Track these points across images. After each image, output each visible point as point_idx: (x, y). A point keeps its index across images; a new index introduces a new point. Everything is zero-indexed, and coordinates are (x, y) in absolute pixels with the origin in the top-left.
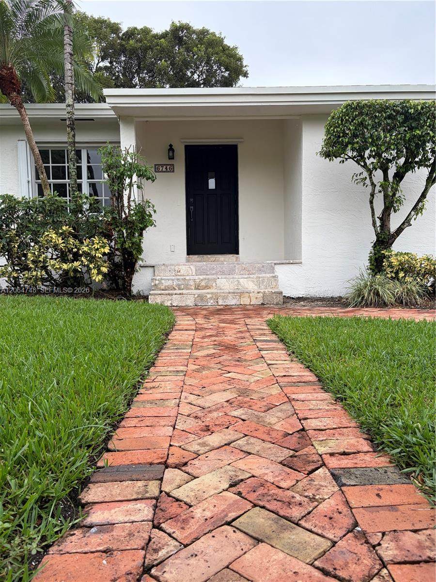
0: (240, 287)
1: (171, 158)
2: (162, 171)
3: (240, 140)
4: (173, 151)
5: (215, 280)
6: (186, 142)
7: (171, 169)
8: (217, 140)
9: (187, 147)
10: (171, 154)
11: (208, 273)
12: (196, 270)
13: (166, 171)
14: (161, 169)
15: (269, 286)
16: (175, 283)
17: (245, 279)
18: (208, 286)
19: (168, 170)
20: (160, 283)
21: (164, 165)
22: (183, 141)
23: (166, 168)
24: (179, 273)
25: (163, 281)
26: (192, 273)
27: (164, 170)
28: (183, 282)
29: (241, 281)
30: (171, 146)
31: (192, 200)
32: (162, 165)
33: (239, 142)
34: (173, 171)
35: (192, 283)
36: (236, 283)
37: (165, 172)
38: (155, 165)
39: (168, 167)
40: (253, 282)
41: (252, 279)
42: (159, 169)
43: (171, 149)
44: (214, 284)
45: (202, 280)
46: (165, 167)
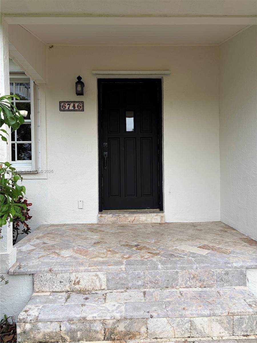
0: (194, 334)
1: (80, 93)
2: (69, 110)
3: (166, 72)
4: (82, 84)
5: (144, 321)
6: (99, 74)
7: (80, 107)
8: (137, 72)
9: (100, 81)
10: (79, 88)
11: (130, 285)
12: (108, 280)
13: (74, 110)
14: (67, 107)
15: (252, 331)
16: (63, 328)
17: (206, 319)
18: (131, 333)
19: (77, 108)
20: (35, 328)
21: (72, 102)
22: (95, 72)
23: (74, 107)
24: (77, 287)
25: (40, 325)
26: (101, 286)
27: (71, 108)
28: (80, 326)
29: (198, 321)
30: (79, 78)
31: (106, 144)
32: (69, 103)
33: (165, 74)
34: (83, 110)
35: (98, 327)
36: (188, 325)
37: (71, 110)
38: (60, 103)
39: (76, 105)
40: (221, 323)
41: (219, 318)
42: (65, 107)
43: (80, 81)
44: (143, 329)
45: (118, 321)
46: (72, 105)
